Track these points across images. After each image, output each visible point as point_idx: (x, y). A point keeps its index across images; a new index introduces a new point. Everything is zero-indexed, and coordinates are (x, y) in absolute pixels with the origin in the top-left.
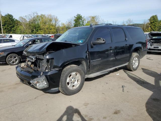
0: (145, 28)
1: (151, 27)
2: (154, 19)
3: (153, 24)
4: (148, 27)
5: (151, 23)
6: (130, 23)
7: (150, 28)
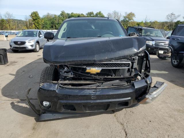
0: (29, 26)
1: (34, 24)
2: (36, 16)
3: (36, 21)
4: (32, 24)
5: (34, 20)
6: (9, 17)
7: (33, 26)
